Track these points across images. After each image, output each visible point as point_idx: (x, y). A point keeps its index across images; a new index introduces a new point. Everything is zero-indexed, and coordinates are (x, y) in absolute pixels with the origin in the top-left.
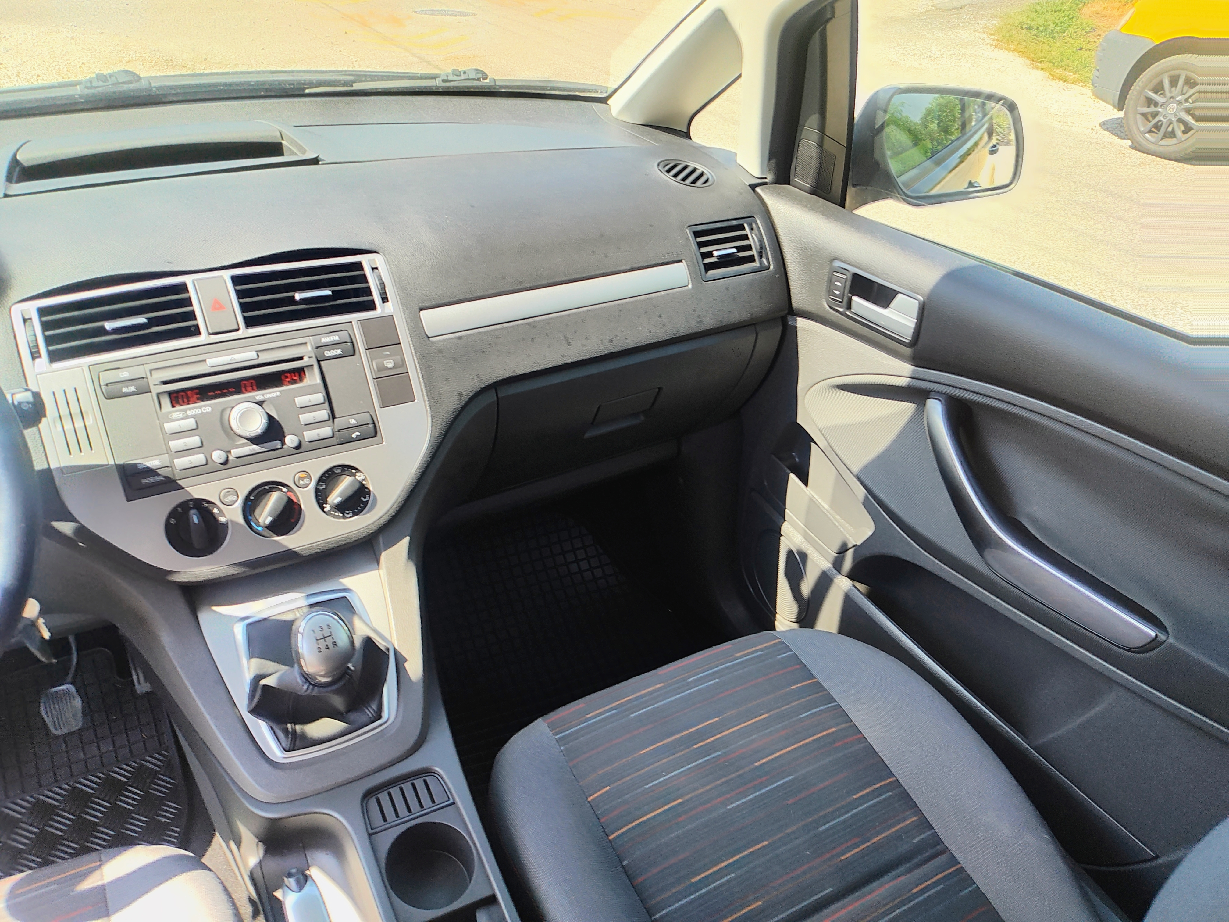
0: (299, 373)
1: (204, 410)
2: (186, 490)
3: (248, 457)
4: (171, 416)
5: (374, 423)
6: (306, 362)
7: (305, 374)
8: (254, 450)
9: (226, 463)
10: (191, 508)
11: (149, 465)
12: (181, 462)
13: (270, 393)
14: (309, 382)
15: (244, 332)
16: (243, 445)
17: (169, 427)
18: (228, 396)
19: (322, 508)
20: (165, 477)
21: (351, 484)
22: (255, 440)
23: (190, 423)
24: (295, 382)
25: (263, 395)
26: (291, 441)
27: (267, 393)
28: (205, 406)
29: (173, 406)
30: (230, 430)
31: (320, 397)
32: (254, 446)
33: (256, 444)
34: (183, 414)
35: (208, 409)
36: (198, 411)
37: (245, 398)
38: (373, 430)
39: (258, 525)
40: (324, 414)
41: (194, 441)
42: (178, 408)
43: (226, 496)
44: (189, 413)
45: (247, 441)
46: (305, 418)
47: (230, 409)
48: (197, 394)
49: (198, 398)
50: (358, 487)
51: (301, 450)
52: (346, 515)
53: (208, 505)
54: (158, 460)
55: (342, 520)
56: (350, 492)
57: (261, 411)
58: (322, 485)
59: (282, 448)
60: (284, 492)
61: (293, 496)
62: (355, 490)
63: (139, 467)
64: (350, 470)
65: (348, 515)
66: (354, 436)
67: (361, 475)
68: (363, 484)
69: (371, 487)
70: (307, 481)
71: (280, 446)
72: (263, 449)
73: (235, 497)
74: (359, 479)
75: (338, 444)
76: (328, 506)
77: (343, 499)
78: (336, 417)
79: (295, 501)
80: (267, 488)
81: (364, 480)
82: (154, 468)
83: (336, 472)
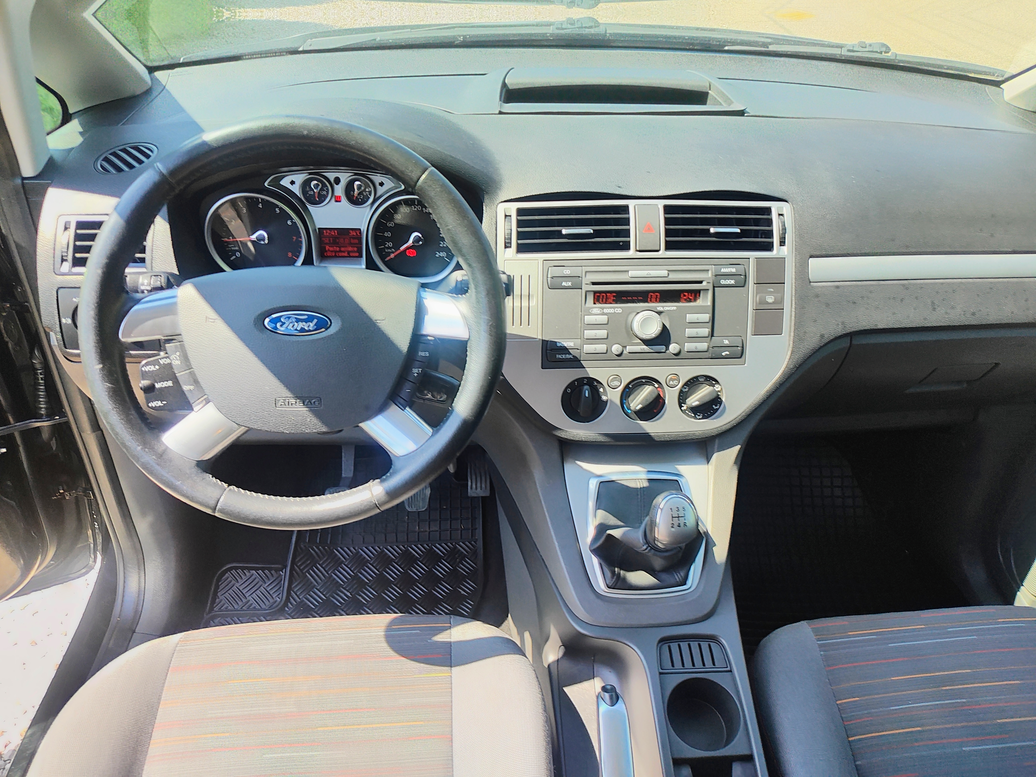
0: (695, 294)
1: (617, 310)
2: (586, 370)
3: (639, 354)
4: (592, 311)
5: (743, 347)
6: (704, 286)
7: (699, 296)
9: (621, 354)
10: (586, 384)
11: (566, 345)
12: (588, 348)
13: (669, 307)
14: (701, 303)
15: (662, 253)
16: (637, 344)
17: (588, 319)
18: (636, 303)
19: (681, 407)
20: (573, 356)
21: (710, 393)
22: (647, 342)
23: (604, 319)
24: (690, 301)
25: (663, 307)
26: (673, 348)
27: (666, 306)
28: (618, 307)
29: (595, 303)
30: (630, 330)
31: (706, 317)
32: (645, 347)
33: (647, 346)
34: (601, 311)
35: (620, 311)
36: (612, 311)
37: (649, 307)
38: (740, 352)
39: (629, 409)
40: (706, 331)
41: (602, 333)
42: (599, 305)
43: (612, 380)
44: (605, 311)
46: (689, 332)
47: (635, 313)
48: (614, 296)
49: (613, 300)
50: (715, 397)
51: (679, 357)
52: (697, 416)
53: (597, 384)
54: (573, 343)
55: (693, 420)
56: (707, 399)
57: (659, 320)
58: (686, 388)
59: (665, 352)
60: (655, 387)
61: (661, 392)
62: (712, 398)
63: (558, 345)
64: (711, 381)
65: (699, 417)
66: (724, 354)
67: (719, 387)
68: (718, 395)
69: (723, 399)
70: (676, 382)
71: (664, 350)
72: (650, 350)
73: (619, 383)
74: (716, 390)
75: (709, 358)
76: (685, 407)
77: (700, 404)
78: (714, 336)
79: (662, 396)
80: (644, 381)
81: (720, 391)
82: (568, 348)
83: (700, 380)
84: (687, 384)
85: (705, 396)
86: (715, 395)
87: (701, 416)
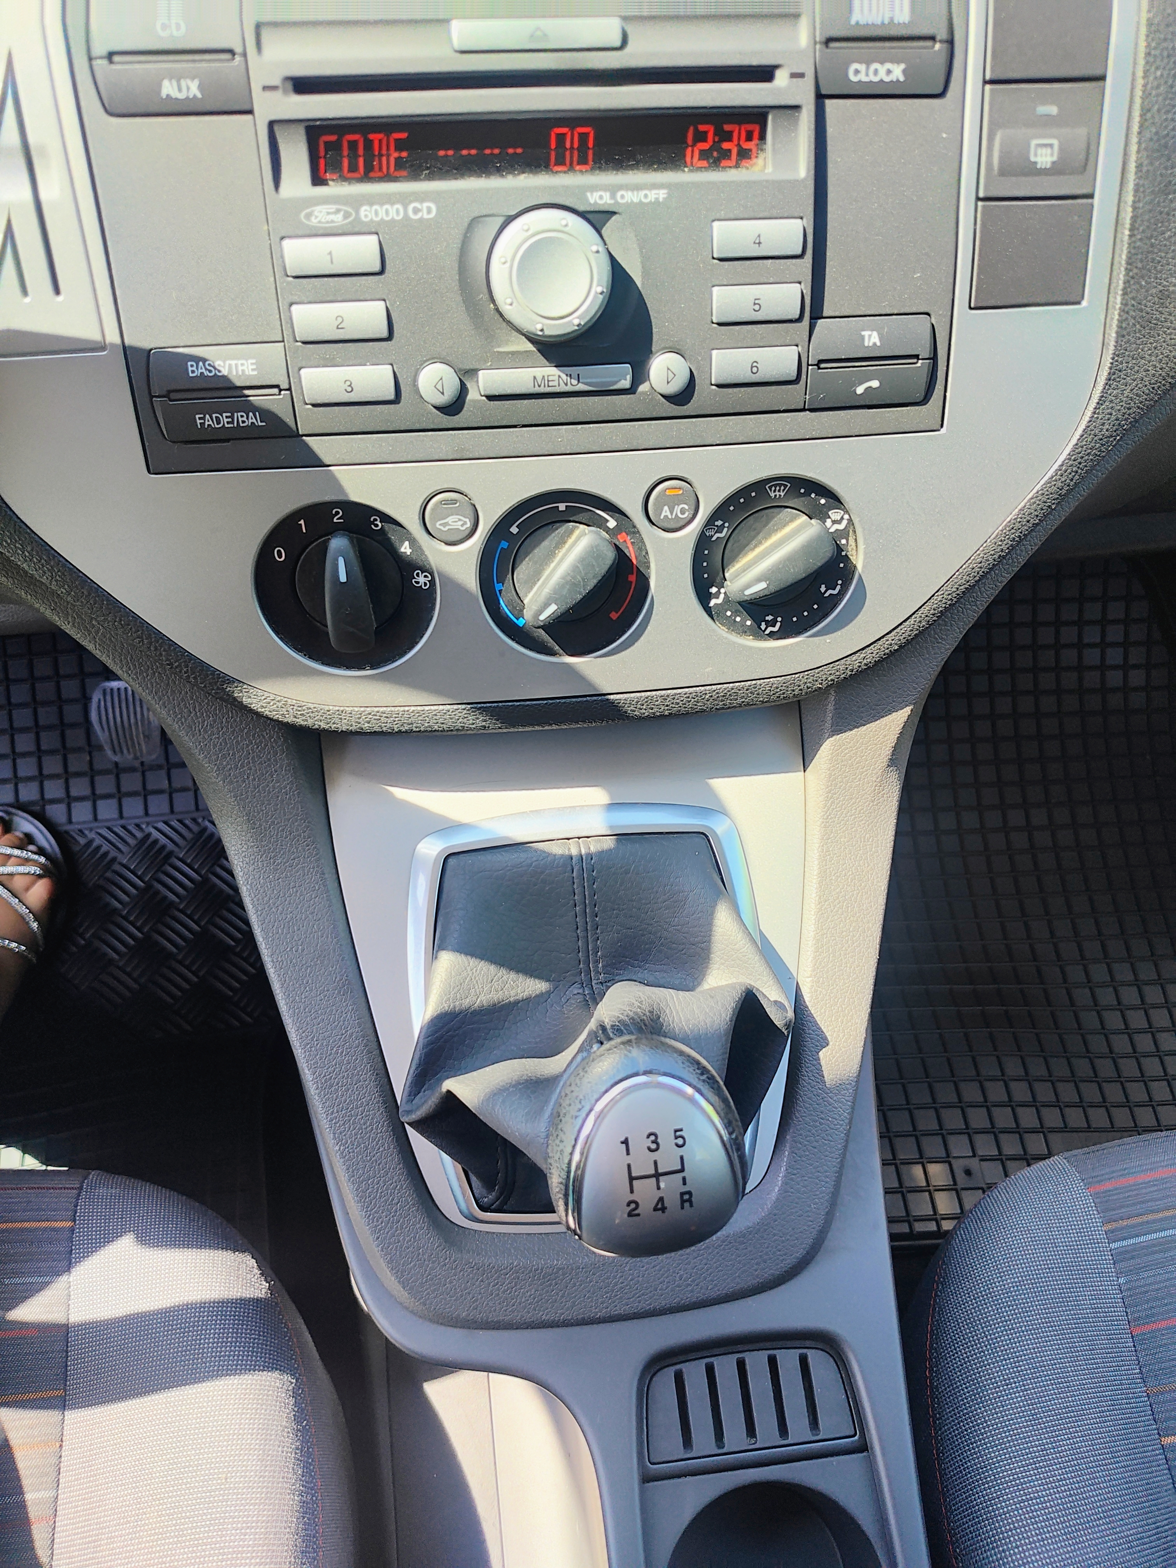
0: (748, 129)
1: (416, 210)
2: (331, 473)
3: (523, 402)
4: (308, 216)
5: (934, 357)
6: (780, 90)
7: (762, 137)
8: (546, 379)
9: (456, 405)
11: (225, 371)
12: (321, 381)
13: (637, 188)
14: (767, 168)
16: (515, 360)
18: (500, 171)
20: (265, 418)
21: (810, 547)
22: (555, 350)
23: (363, 249)
24: (724, 162)
25: (613, 190)
26: (664, 371)
27: (626, 188)
28: (421, 197)
29: (318, 180)
30: (484, 296)
31: (791, 230)
32: (550, 369)
33: (557, 365)
34: (347, 215)
35: (427, 211)
36: (393, 212)
37: (550, 188)
38: (923, 379)
40: (789, 295)
41: (367, 314)
42: (335, 189)
43: (441, 513)
44: (367, 213)
45: (530, 347)
46: (726, 299)
47: (500, 221)
48: (400, 145)
49: (400, 164)
50: (826, 559)
51: (689, 408)
52: (763, 626)
53: (387, 526)
54: (254, 361)
55: (749, 642)
56: (797, 572)
57: (595, 248)
58: (720, 529)
59: (631, 390)
60: (607, 530)
61: (631, 549)
62: (816, 567)
63: (194, 370)
64: (813, 495)
65: (770, 629)
66: (860, 390)
67: (842, 518)
68: (839, 548)
69: (859, 560)
70: (681, 511)
71: (626, 383)
72: (574, 382)
73: (467, 520)
74: (832, 530)
75: (804, 410)
76: (722, 596)
77: (773, 589)
78: (825, 314)
79: (634, 561)
80: (562, 507)
81: (844, 534)
82: (238, 383)
83: (772, 495)
84: (721, 512)
85: (790, 559)
86: (825, 553)
87: (778, 624)
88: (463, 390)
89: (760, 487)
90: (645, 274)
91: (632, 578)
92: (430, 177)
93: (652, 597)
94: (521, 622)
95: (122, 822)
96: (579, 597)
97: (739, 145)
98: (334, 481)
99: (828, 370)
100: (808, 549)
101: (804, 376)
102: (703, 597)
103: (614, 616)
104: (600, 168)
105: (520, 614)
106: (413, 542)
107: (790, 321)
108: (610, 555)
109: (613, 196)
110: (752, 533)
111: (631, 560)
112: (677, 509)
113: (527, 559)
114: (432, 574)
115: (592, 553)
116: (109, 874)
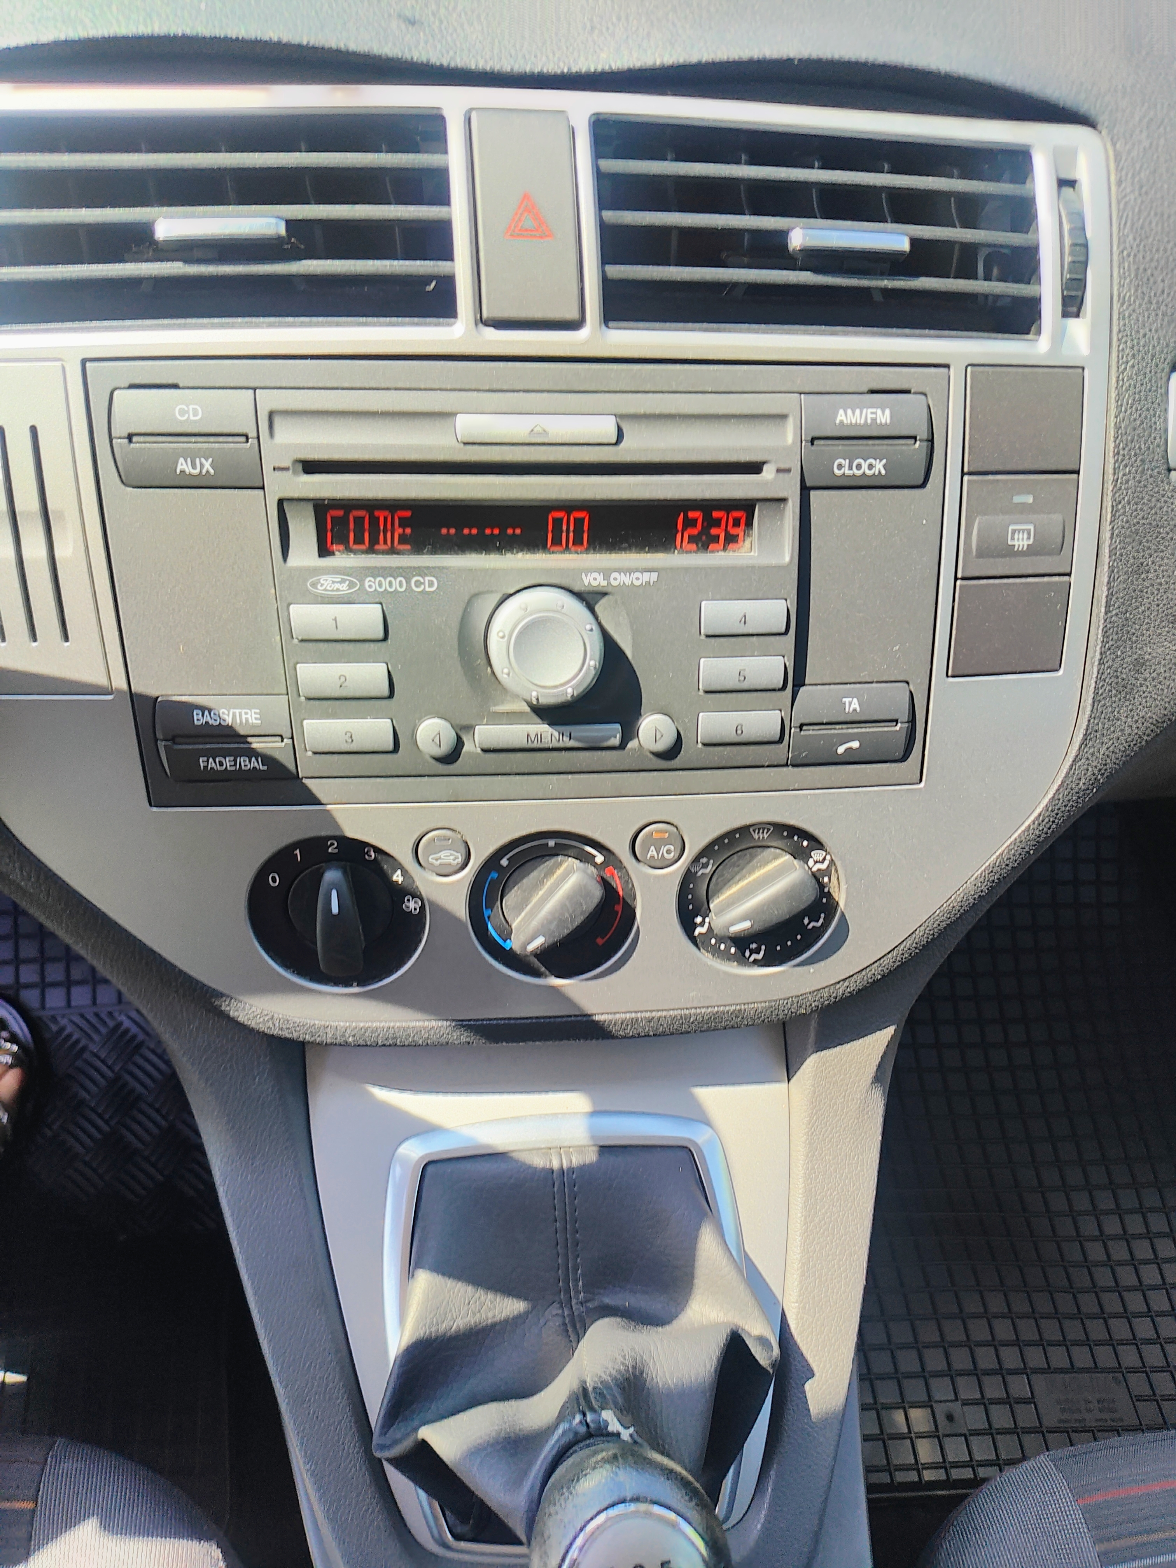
0: (734, 518)
1: (416, 581)
2: (324, 812)
3: (519, 755)
4: (314, 585)
5: (913, 720)
6: (765, 484)
7: (749, 524)
8: (539, 736)
9: (453, 756)
11: (230, 721)
13: (629, 571)
14: (755, 553)
15: (594, 334)
16: (512, 718)
17: (305, 615)
18: (500, 551)
19: (689, 929)
20: (269, 762)
21: (791, 881)
22: (551, 712)
23: (367, 618)
24: (712, 545)
25: (606, 573)
26: (652, 731)
27: (619, 570)
28: (424, 572)
29: (324, 552)
30: (482, 661)
31: (774, 611)
32: (546, 729)
33: (551, 725)
34: (352, 583)
35: (429, 584)
36: (398, 583)
37: (548, 571)
38: (903, 738)
39: (509, 940)
40: (773, 666)
41: (368, 674)
42: (341, 560)
44: (371, 585)
45: (525, 709)
47: (497, 597)
48: (404, 523)
49: (403, 540)
50: (809, 902)
51: (676, 763)
52: (747, 953)
53: (379, 857)
54: (258, 711)
55: (734, 969)
56: (782, 913)
57: (588, 627)
58: (705, 866)
59: (622, 746)
60: (595, 865)
61: (618, 881)
62: (800, 909)
63: (199, 719)
64: (796, 838)
65: (754, 957)
66: (841, 750)
67: (824, 859)
68: (821, 886)
69: (841, 897)
70: (669, 851)
71: (616, 741)
72: (566, 739)
73: (459, 855)
74: (814, 869)
75: (787, 765)
76: (706, 925)
77: (757, 928)
78: (806, 682)
79: (621, 893)
80: (551, 843)
81: (827, 872)
82: (242, 732)
83: (756, 836)
84: (707, 851)
85: (774, 901)
86: (809, 895)
87: (762, 953)
88: (459, 743)
89: (744, 830)
90: (635, 645)
91: (619, 908)
92: (434, 552)
93: (638, 928)
94: (507, 945)
95: (95, 1009)
96: (566, 932)
97: (726, 530)
98: (329, 817)
99: (809, 732)
100: (791, 893)
101: (787, 737)
102: (688, 926)
103: (600, 941)
104: (594, 549)
105: (507, 937)
106: (405, 873)
107: (774, 690)
108: (597, 892)
109: (607, 577)
110: (736, 869)
111: (618, 893)
112: (664, 850)
113: (516, 888)
114: (422, 900)
115: (580, 892)
116: (79, 1063)
